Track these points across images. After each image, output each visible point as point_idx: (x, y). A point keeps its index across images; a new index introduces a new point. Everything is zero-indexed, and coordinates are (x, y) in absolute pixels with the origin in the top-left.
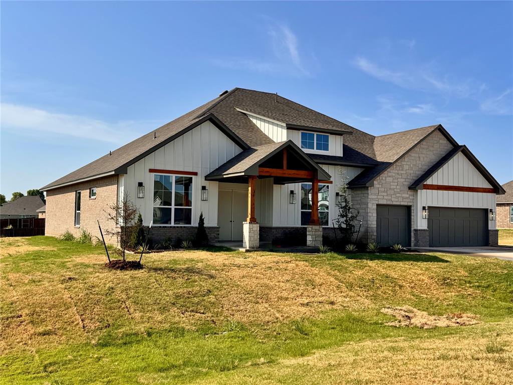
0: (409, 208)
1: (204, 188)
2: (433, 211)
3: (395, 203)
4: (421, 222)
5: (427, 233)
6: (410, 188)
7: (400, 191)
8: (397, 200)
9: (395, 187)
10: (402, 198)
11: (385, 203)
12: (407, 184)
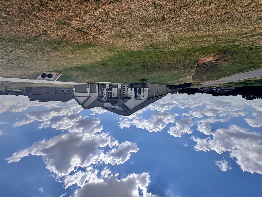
0: (90, 92)
1: (131, 96)
2: (86, 92)
4: (88, 89)
5: (87, 87)
6: (90, 96)
10: (92, 94)
12: (91, 97)
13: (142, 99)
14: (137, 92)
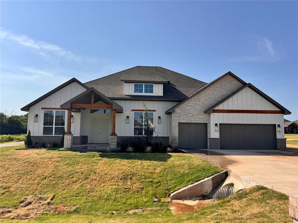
0: (206, 124)
1: (72, 116)
3: (193, 122)
4: (214, 133)
5: (219, 141)
6: (205, 112)
7: (198, 114)
8: (195, 120)
9: (193, 112)
10: (200, 119)
11: (186, 122)
12: (203, 110)
13: (42, 109)
14: (54, 126)
